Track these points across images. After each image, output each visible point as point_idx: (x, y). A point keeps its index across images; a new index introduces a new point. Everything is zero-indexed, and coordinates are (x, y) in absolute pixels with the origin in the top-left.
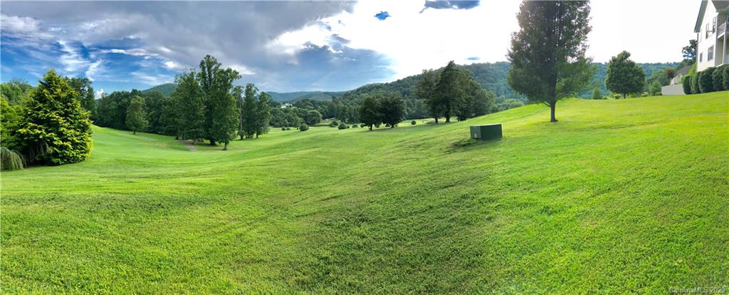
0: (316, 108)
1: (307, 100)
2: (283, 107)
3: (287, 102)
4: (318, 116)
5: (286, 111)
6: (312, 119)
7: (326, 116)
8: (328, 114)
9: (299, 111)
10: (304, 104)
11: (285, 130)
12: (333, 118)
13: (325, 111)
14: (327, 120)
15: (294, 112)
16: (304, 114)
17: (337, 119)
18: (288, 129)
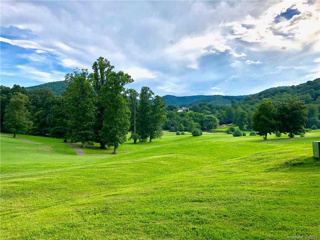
0: (213, 113)
1: (205, 104)
2: (179, 111)
3: (184, 106)
4: (215, 121)
5: (182, 115)
6: (208, 124)
7: (223, 121)
8: (226, 120)
9: (195, 115)
10: (202, 108)
11: (179, 135)
12: (231, 124)
13: (223, 116)
14: (224, 126)
15: (190, 117)
16: (200, 118)
17: (234, 125)
18: (182, 134)
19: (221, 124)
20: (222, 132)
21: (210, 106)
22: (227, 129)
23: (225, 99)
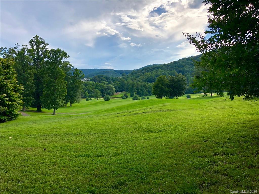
0: (110, 83)
1: (102, 76)
4: (112, 90)
5: (86, 85)
6: (107, 92)
7: (118, 90)
8: (120, 89)
9: (97, 85)
10: (100, 79)
11: (88, 100)
12: (124, 92)
13: (118, 86)
14: (119, 93)
15: (93, 86)
16: (101, 87)
17: (126, 93)
18: (90, 100)
19: (117, 91)
20: (118, 97)
21: (106, 78)
22: (122, 96)
23: (116, 73)
